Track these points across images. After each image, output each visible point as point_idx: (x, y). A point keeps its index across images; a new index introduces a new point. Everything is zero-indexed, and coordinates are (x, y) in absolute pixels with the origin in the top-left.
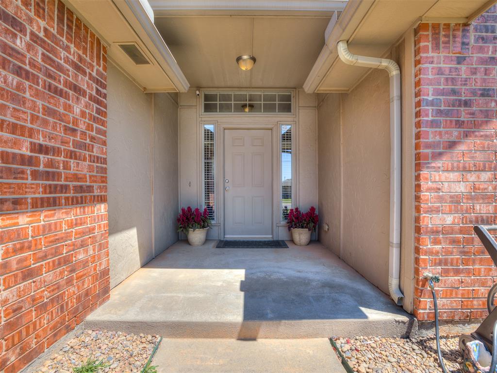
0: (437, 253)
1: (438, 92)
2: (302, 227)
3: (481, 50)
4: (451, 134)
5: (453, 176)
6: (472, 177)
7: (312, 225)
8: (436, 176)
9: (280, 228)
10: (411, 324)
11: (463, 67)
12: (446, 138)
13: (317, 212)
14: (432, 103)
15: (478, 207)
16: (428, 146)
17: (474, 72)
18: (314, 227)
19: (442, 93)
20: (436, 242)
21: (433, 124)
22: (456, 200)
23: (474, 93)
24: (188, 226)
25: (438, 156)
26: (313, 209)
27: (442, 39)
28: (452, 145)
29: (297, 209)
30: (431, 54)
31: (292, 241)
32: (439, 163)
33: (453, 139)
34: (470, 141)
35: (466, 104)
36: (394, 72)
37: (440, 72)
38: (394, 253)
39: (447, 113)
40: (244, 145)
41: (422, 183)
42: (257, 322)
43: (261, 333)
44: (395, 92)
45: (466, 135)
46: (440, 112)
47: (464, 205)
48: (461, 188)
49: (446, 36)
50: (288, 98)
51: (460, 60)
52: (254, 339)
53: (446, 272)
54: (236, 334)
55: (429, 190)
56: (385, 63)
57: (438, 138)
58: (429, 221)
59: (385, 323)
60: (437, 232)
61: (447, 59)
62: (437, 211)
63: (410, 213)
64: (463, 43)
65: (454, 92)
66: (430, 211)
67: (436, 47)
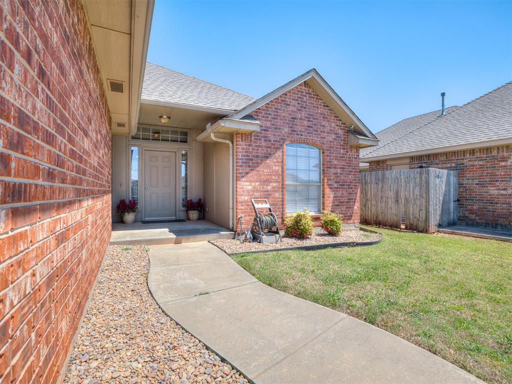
0: (243, 210)
1: (242, 156)
2: (194, 210)
3: (256, 142)
4: (247, 170)
5: (248, 183)
6: (253, 184)
7: (199, 208)
8: (242, 183)
9: (181, 212)
10: (235, 234)
11: (251, 148)
12: (245, 171)
13: (202, 201)
14: (241, 159)
15: (255, 194)
16: (240, 173)
17: (254, 149)
18: (201, 209)
19: (244, 156)
20: (242, 206)
21: (241, 166)
22: (248, 191)
23: (253, 156)
24: (125, 211)
25: (243, 177)
26: (200, 200)
27: (244, 138)
28: (247, 173)
29: (191, 200)
30: (240, 143)
31: (189, 219)
32: (243, 179)
33: (247, 171)
34: (253, 172)
35: (251, 160)
36: (231, 145)
37: (243, 149)
38: (231, 211)
39: (245, 163)
40: (157, 161)
41: (238, 186)
42: (182, 237)
43: (183, 241)
44: (231, 153)
45: (252, 170)
46: (243, 162)
47: (251, 193)
48: (250, 188)
49: (245, 137)
50: (186, 134)
51: (250, 145)
52: (181, 243)
53: (246, 216)
54: (174, 242)
55: (240, 188)
56: (227, 142)
57: (243, 171)
58: (240, 199)
59: (226, 234)
60: (242, 202)
61: (246, 145)
62: (242, 195)
63: (235, 196)
64: (250, 140)
65: (248, 156)
66: (240, 195)
67: (242, 141)
